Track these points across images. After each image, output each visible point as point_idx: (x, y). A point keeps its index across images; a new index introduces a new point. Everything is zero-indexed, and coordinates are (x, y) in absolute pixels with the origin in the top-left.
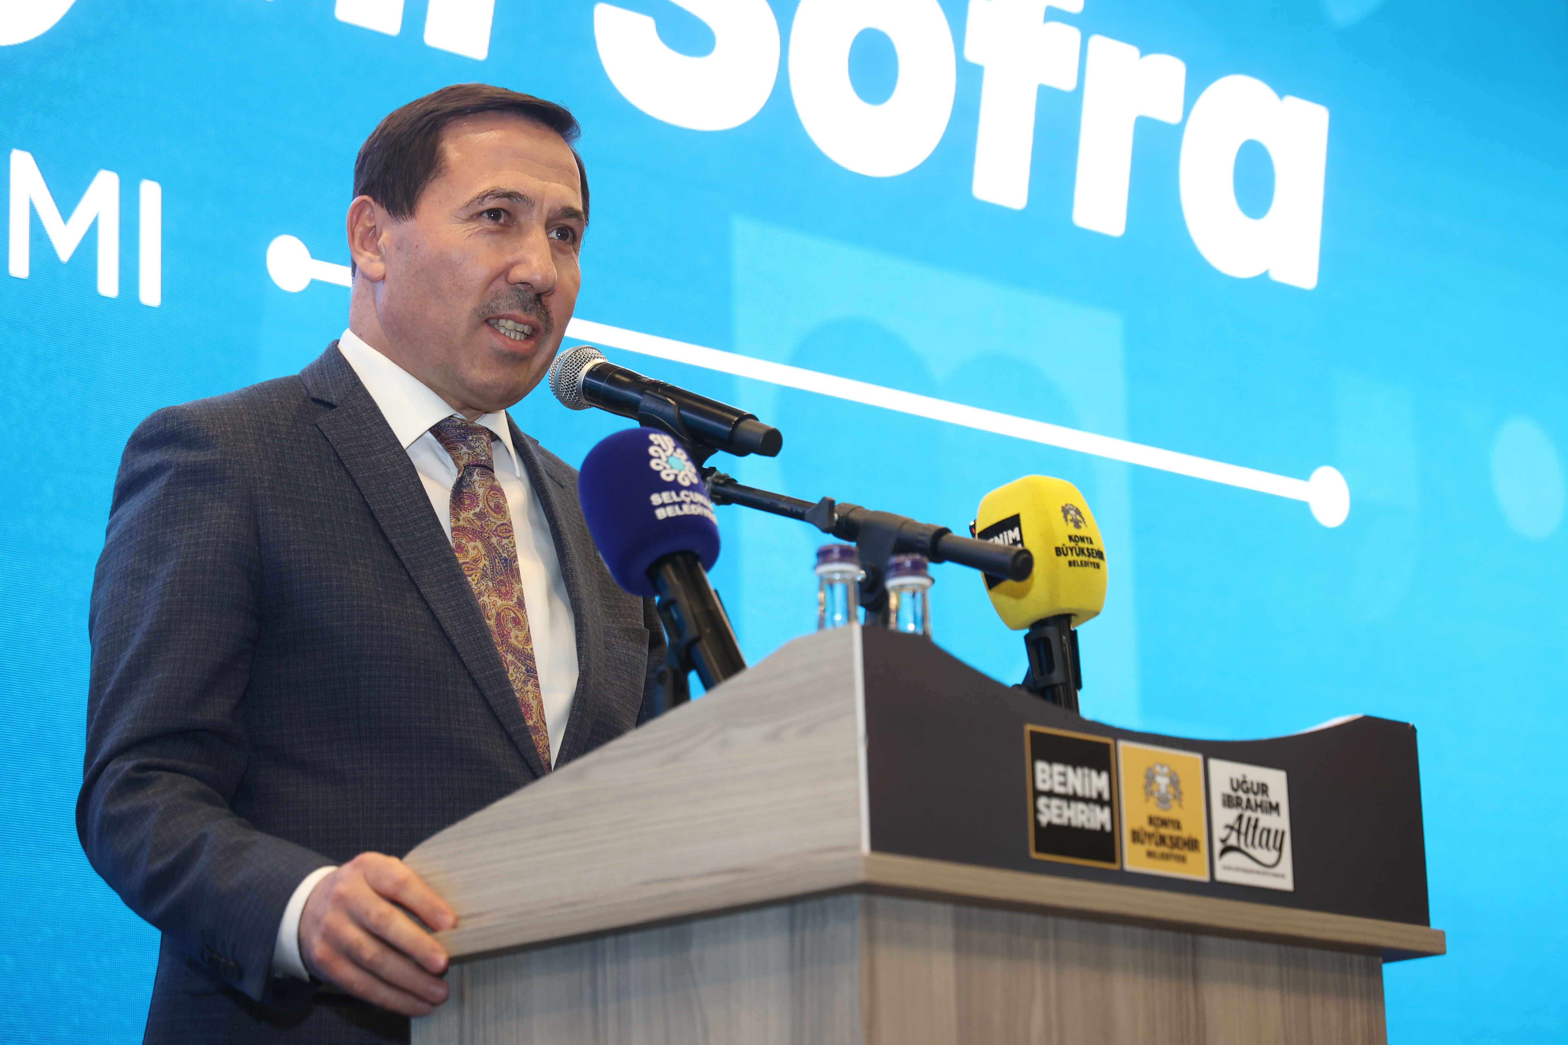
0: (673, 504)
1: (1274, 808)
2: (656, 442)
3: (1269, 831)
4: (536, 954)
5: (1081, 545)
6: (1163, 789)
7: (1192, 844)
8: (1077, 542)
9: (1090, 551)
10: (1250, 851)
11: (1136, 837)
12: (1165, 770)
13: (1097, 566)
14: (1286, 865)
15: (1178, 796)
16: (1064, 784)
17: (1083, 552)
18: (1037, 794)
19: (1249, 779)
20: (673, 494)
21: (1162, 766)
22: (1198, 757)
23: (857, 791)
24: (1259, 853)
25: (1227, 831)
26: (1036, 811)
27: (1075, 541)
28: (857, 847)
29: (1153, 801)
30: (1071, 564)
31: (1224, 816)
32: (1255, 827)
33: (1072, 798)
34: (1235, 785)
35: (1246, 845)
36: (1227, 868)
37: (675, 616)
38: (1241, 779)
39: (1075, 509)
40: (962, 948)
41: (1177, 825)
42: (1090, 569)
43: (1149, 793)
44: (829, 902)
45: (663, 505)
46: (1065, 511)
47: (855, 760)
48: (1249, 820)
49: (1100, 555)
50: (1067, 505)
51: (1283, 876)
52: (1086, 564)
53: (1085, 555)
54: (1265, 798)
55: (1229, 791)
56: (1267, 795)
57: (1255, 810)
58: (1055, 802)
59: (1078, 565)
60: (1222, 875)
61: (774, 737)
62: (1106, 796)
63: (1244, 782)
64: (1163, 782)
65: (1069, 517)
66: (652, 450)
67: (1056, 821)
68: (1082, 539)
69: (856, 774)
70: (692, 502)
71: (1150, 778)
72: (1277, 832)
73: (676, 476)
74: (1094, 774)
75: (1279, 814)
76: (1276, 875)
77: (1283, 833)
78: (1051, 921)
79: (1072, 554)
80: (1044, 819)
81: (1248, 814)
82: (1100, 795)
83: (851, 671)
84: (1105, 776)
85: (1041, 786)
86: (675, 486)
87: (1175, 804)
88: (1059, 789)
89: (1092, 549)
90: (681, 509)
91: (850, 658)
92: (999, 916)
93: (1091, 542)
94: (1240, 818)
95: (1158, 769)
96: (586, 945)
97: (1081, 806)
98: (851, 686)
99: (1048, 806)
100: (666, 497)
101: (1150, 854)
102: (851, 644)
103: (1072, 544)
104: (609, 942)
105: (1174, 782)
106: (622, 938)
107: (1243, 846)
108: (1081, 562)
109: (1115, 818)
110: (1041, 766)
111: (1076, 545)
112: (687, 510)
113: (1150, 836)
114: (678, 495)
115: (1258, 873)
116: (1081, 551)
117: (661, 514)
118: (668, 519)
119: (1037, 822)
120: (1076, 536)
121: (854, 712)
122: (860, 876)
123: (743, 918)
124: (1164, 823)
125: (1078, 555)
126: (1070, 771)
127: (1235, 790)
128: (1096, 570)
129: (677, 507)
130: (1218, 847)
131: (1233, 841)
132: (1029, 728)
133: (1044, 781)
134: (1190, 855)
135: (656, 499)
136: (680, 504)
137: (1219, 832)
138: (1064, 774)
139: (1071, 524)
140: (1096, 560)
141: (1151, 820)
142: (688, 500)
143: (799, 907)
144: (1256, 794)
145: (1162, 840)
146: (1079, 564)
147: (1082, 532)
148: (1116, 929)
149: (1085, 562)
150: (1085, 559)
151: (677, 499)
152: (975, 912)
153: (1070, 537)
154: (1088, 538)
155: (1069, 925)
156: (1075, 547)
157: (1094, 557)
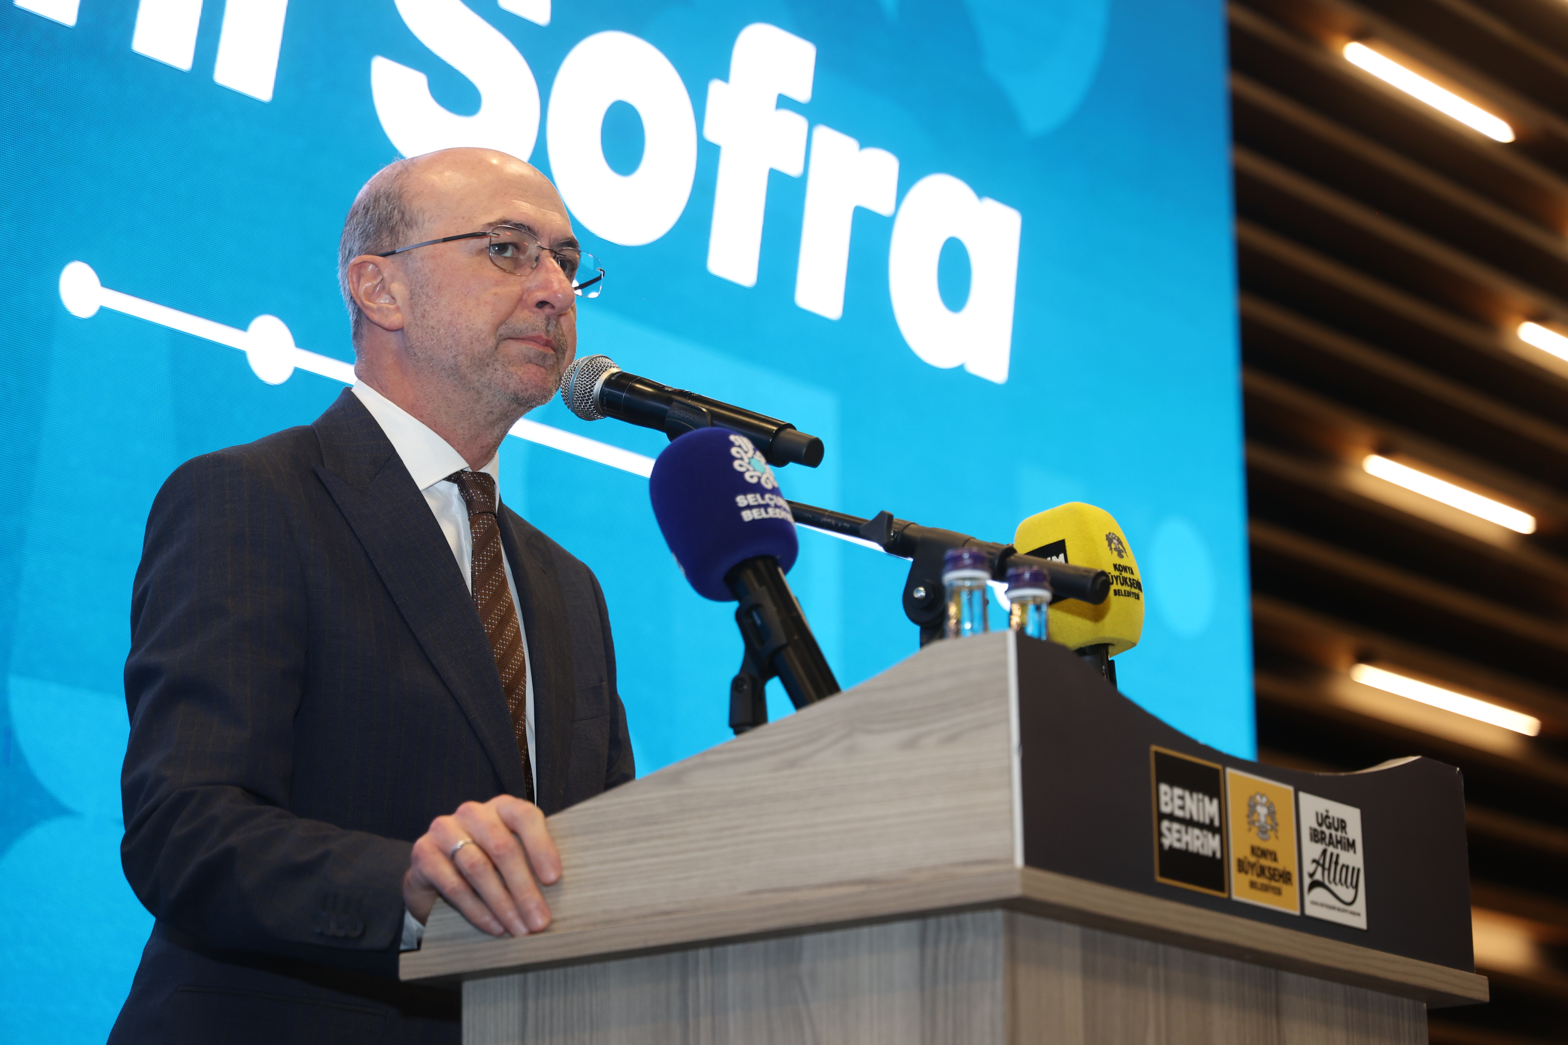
0: (759, 506)
1: (1351, 845)
2: (737, 443)
3: (1347, 867)
4: (614, 965)
5: (1124, 574)
6: (1263, 819)
7: (1286, 877)
8: (1122, 571)
9: (1132, 582)
10: (1332, 887)
11: (1242, 866)
12: (1264, 800)
13: (1137, 597)
14: (1361, 905)
15: (1275, 827)
16: (1182, 808)
17: (1127, 583)
18: (1162, 816)
19: (1331, 814)
20: (758, 496)
21: (1262, 796)
23: (1011, 802)
24: (1339, 890)
25: (1314, 865)
26: (1161, 835)
27: (1119, 570)
28: (1011, 860)
29: (1255, 830)
30: (1119, 593)
31: (1312, 850)
32: (1336, 863)
33: (1189, 823)
34: (1320, 820)
36: (1314, 903)
37: (759, 622)
38: (1325, 814)
39: (1116, 538)
40: (1089, 971)
41: (1274, 857)
42: (1131, 599)
43: (1252, 823)
44: (968, 917)
45: (749, 507)
46: (1110, 538)
47: (1009, 770)
48: (1332, 855)
49: (1138, 586)
50: (1110, 533)
51: (1359, 915)
52: (1128, 594)
53: (1128, 586)
54: (1344, 835)
55: (1315, 826)
56: (1346, 833)
57: (1336, 847)
58: (1176, 826)
59: (1122, 595)
60: (1311, 911)
61: (911, 744)
62: (1217, 823)
63: (1327, 817)
64: (1262, 811)
65: (1113, 546)
66: (734, 451)
67: (1177, 845)
68: (1125, 569)
69: (1010, 785)
70: (776, 506)
72: (1353, 869)
73: (759, 478)
74: (1207, 799)
75: (1355, 852)
76: (1353, 913)
77: (1359, 870)
78: (1160, 949)
79: (1117, 584)
80: (1166, 842)
81: (1330, 849)
83: (1005, 679)
84: (1215, 802)
85: (1165, 809)
86: (758, 488)
87: (1271, 834)
88: (1179, 813)
89: (1134, 580)
90: (767, 512)
91: (1004, 665)
92: (1119, 940)
93: (1132, 573)
94: (1324, 852)
95: (1258, 798)
96: (676, 956)
97: (1197, 832)
99: (1169, 830)
100: (751, 498)
101: (1253, 885)
102: (1005, 651)
103: (1117, 573)
104: (703, 953)
105: (1272, 814)
106: (718, 950)
107: (1326, 882)
108: (1125, 591)
109: (1224, 845)
110: (1164, 788)
111: (1121, 574)
112: (772, 513)
113: (1253, 866)
114: (763, 498)
115: (1339, 909)
116: (1124, 581)
117: (747, 516)
118: (754, 521)
119: (1161, 845)
120: (1120, 565)
121: (1007, 720)
122: (1016, 890)
123: (865, 931)
124: (1264, 853)
125: (1122, 584)
126: (1187, 794)
127: (1320, 825)
128: (1137, 600)
129: (762, 510)
130: (1307, 881)
131: (1318, 876)
132: (1154, 748)
133: (1166, 804)
134: (1285, 888)
135: (741, 500)
136: (765, 507)
137: (1308, 867)
138: (1182, 798)
139: (1115, 553)
140: (1136, 591)
141: (1254, 850)
142: (772, 503)
143: (932, 922)
144: (1337, 830)
145: (1262, 872)
146: (1123, 593)
147: (1123, 562)
148: (1214, 960)
149: (1128, 591)
150: (1128, 588)
151: (761, 502)
152: (1099, 934)
153: (1115, 566)
154: (1129, 568)
155: (1176, 952)
156: (1120, 577)
157: (1135, 588)
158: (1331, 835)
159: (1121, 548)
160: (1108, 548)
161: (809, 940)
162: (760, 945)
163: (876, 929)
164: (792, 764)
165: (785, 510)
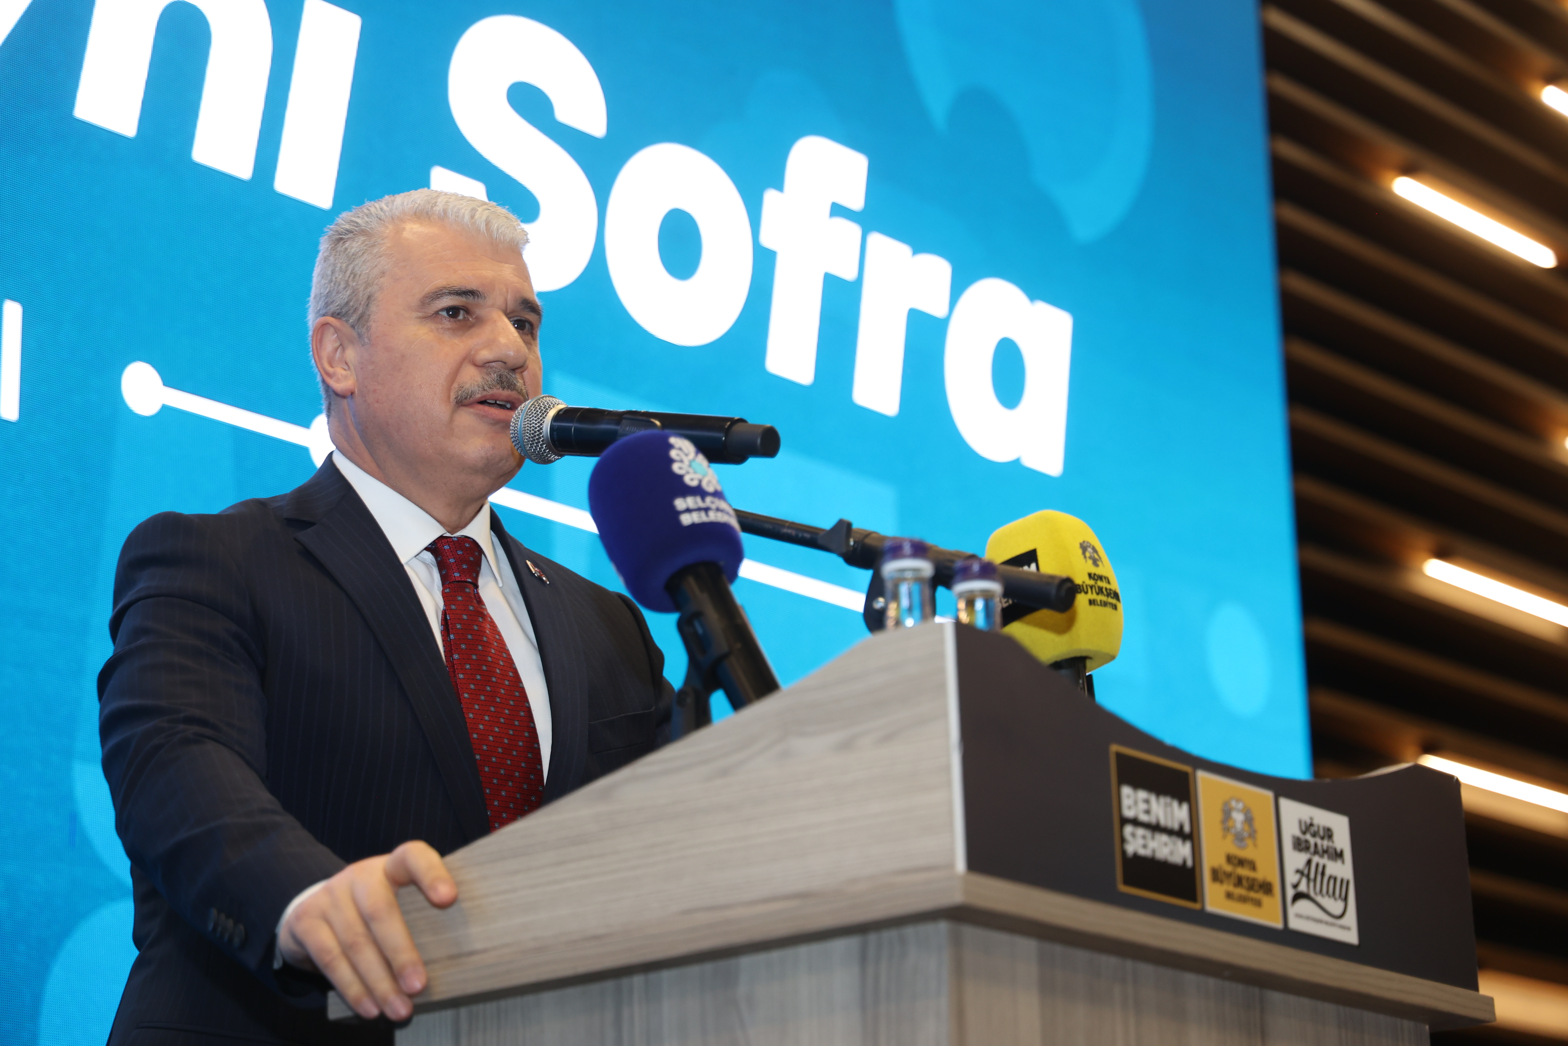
0: (699, 509)
1: (1338, 855)
3: (1335, 879)
4: (548, 997)
5: (1100, 583)
6: (1239, 826)
7: (1266, 888)
8: (1097, 580)
9: (1108, 591)
10: (1319, 899)
11: (1216, 875)
12: (1240, 806)
13: (1115, 607)
14: (1351, 918)
15: (1253, 834)
16: (1148, 812)
17: (1102, 592)
18: (1124, 821)
19: (1316, 822)
20: (699, 499)
21: (1238, 801)
22: (1269, 795)
23: (950, 803)
24: (1327, 902)
25: (1298, 876)
26: (1123, 840)
27: (1094, 579)
28: (951, 865)
29: (1230, 838)
30: (1092, 602)
31: (1295, 860)
32: (1323, 874)
33: (1156, 828)
34: (1304, 828)
35: (1316, 894)
36: (1299, 916)
37: (700, 631)
38: (1308, 822)
39: (1091, 547)
40: (1047, 988)
41: (1252, 866)
42: (1108, 610)
43: (1227, 829)
44: (909, 931)
45: (688, 510)
46: (1084, 547)
47: (948, 768)
48: (1317, 865)
49: (1116, 596)
50: (1084, 542)
51: (1348, 929)
52: (1105, 604)
53: (1104, 595)
54: (1330, 844)
55: (1298, 833)
56: (1333, 842)
57: (1322, 856)
58: (1140, 832)
59: (1098, 605)
60: (1295, 924)
61: (846, 746)
62: (1187, 829)
63: (1311, 825)
64: (1238, 817)
65: (1088, 554)
67: (1142, 852)
68: (1101, 578)
69: (949, 784)
70: (718, 510)
71: (1227, 813)
72: (1342, 881)
74: (1175, 804)
75: (1343, 862)
76: (1343, 927)
77: (1348, 882)
78: (1129, 964)
79: (1092, 593)
80: (1130, 849)
81: (1316, 859)
82: (1181, 827)
83: (942, 671)
84: (1185, 807)
85: (1128, 813)
86: (698, 491)
87: (1249, 842)
88: (1144, 818)
89: (1110, 590)
90: (707, 515)
91: (941, 656)
92: (1081, 956)
93: (1109, 582)
94: (1309, 862)
95: (1233, 804)
96: (609, 985)
97: (1164, 838)
98: (942, 687)
99: (1133, 835)
100: (691, 502)
101: (1229, 896)
102: (942, 641)
103: (1092, 582)
104: (638, 980)
105: (1249, 820)
106: (653, 976)
107: (1312, 894)
108: (1101, 601)
109: (1196, 852)
110: (1126, 791)
111: (1096, 583)
112: (713, 517)
113: (1229, 875)
114: (703, 499)
115: (1327, 923)
116: (1100, 591)
117: (686, 520)
118: (693, 526)
119: (1124, 852)
120: (1095, 574)
121: (945, 715)
122: (956, 897)
123: (803, 950)
124: (1241, 862)
125: (1098, 594)
126: (1153, 798)
127: (1304, 833)
128: (1114, 611)
129: (703, 514)
130: (1290, 893)
131: (1303, 887)
132: (1115, 748)
133: (1129, 808)
134: (1266, 900)
135: (680, 504)
136: (707, 510)
137: (1291, 877)
138: (1147, 801)
139: (1090, 562)
140: (1114, 601)
141: (1230, 859)
142: (714, 506)
143: (872, 937)
144: (1322, 838)
145: (1239, 882)
146: (1099, 603)
147: (1099, 571)
148: (1190, 978)
149: (1104, 602)
150: (1104, 598)
151: (701, 504)
152: (1058, 949)
153: (1090, 575)
154: (1105, 578)
155: (1147, 969)
156: (1095, 587)
157: (1112, 598)
158: (1316, 845)
159: (1096, 556)
160: (1082, 557)
161: (746, 962)
162: (694, 970)
163: (815, 948)
164: (724, 772)
165: (728, 513)
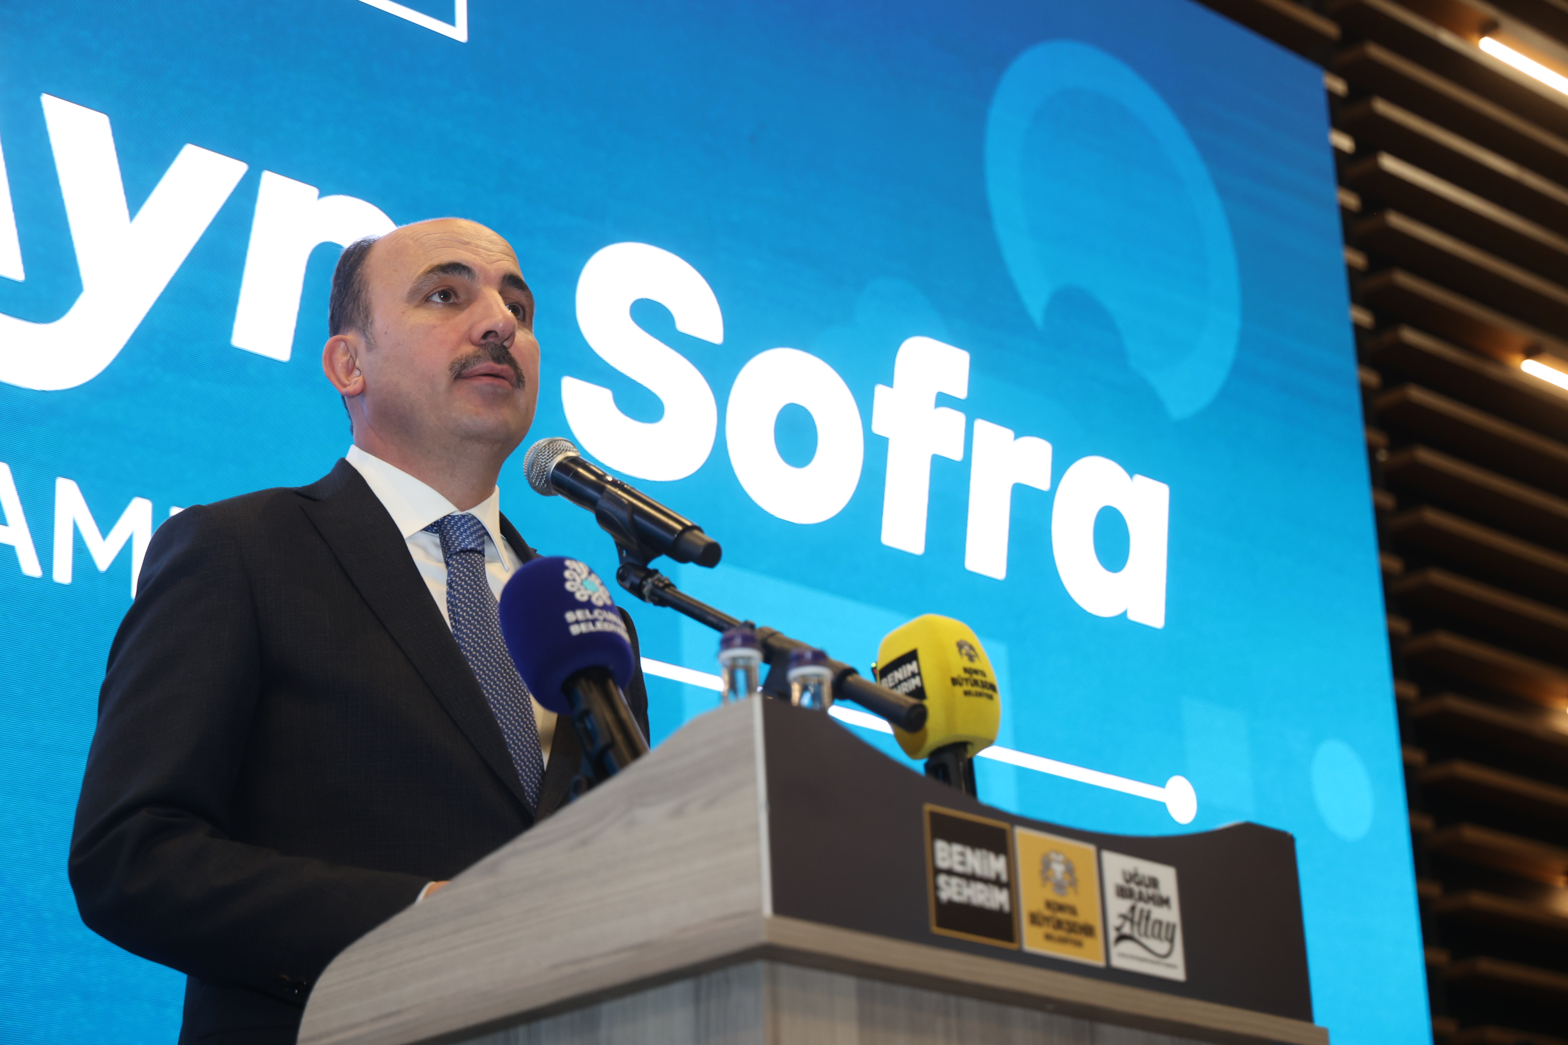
0: (587, 621)
1: (1164, 902)
2: (571, 567)
5: (975, 677)
7: (1088, 930)
8: (971, 674)
9: (984, 684)
10: (1144, 940)
11: (1035, 919)
12: (1061, 858)
13: (990, 697)
14: (1178, 957)
15: (1074, 883)
16: (963, 863)
17: (977, 684)
18: (938, 871)
20: (587, 612)
22: (1090, 849)
26: (936, 888)
27: (969, 673)
28: (759, 910)
30: (967, 693)
31: (1117, 906)
33: (971, 878)
34: (1128, 877)
35: (1140, 934)
36: (1122, 955)
37: (589, 726)
40: (865, 1020)
41: (1073, 911)
42: (983, 700)
44: (732, 970)
45: (577, 622)
46: (960, 645)
47: (756, 827)
48: (1142, 911)
49: (993, 687)
52: (979, 695)
53: (980, 687)
58: (955, 881)
59: (973, 696)
60: (1118, 962)
61: (678, 812)
64: (1058, 869)
66: (567, 574)
67: (957, 898)
68: (976, 672)
69: (758, 839)
70: (605, 620)
71: (1046, 865)
73: (590, 597)
74: (992, 857)
77: (1174, 927)
78: (952, 1000)
79: (967, 685)
81: (1140, 905)
82: (998, 877)
85: (942, 864)
86: (589, 605)
87: (1070, 891)
88: (958, 868)
89: (986, 682)
90: (594, 625)
92: (902, 992)
93: (985, 676)
94: (1133, 909)
95: (1053, 856)
97: (980, 886)
98: (751, 756)
99: (948, 884)
100: (580, 614)
101: (1048, 937)
102: (751, 715)
103: (966, 676)
104: (522, 1030)
105: (1070, 870)
106: (534, 1025)
107: (1136, 935)
108: (976, 692)
109: (1014, 899)
110: (941, 846)
111: (971, 676)
112: (599, 626)
113: (1047, 919)
114: (591, 612)
115: (1152, 962)
116: (975, 683)
117: (575, 630)
118: (582, 635)
119: (937, 899)
120: (970, 669)
122: (763, 937)
123: (649, 995)
124: (1061, 908)
125: (972, 686)
126: (968, 852)
127: (1128, 881)
128: (990, 701)
129: (591, 625)
130: (1113, 935)
131: (1127, 930)
132: (928, 807)
133: (944, 859)
134: (1087, 941)
135: (570, 616)
136: (594, 621)
137: (1114, 921)
138: (962, 854)
139: (966, 658)
140: (990, 692)
141: (1049, 905)
142: (601, 618)
143: (703, 980)
144: (1147, 886)
145: (1059, 925)
146: (974, 694)
147: (976, 665)
148: (1015, 1011)
150: (979, 690)
151: (590, 617)
152: (878, 986)
153: (966, 670)
154: (981, 672)
155: (971, 1005)
156: (971, 680)
157: (988, 689)
159: (972, 653)
160: (958, 654)
161: (606, 1008)
164: (584, 843)
165: (615, 624)
